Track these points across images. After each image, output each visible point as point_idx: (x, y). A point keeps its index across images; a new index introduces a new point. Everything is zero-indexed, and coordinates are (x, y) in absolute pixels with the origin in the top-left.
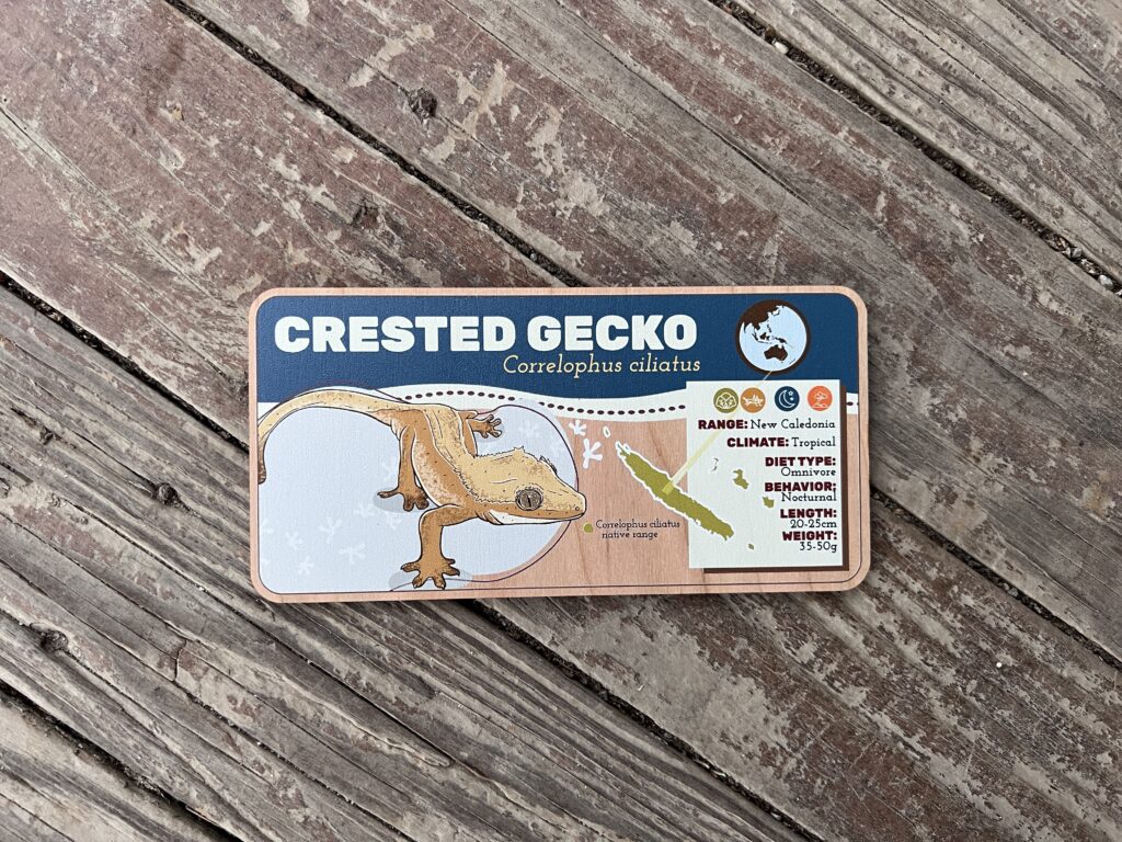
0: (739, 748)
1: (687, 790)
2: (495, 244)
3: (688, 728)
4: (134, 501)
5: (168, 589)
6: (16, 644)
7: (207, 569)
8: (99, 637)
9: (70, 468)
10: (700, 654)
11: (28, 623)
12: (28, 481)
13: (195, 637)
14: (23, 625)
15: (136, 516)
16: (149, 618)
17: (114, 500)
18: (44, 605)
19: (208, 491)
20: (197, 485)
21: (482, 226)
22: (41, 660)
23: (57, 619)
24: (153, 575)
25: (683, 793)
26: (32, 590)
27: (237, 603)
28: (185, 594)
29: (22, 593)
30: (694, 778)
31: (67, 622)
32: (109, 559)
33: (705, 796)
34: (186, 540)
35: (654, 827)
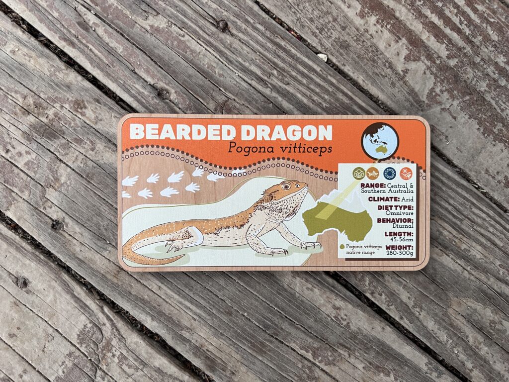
0: (494, 178)
1: (467, 196)
3: (469, 165)
4: (208, 28)
5: (221, 72)
6: (146, 93)
7: (241, 64)
8: (187, 92)
9: (178, 9)
10: (478, 129)
11: (152, 83)
12: (158, 14)
13: (233, 97)
14: (150, 84)
15: (208, 35)
16: (212, 86)
17: (198, 26)
18: (161, 74)
19: (244, 26)
20: (239, 23)
22: (158, 102)
23: (167, 82)
24: (214, 65)
25: (465, 197)
26: (156, 66)
27: (254, 83)
28: (229, 76)
29: (151, 68)
30: (471, 190)
31: (171, 84)
32: (194, 55)
33: (476, 199)
34: (232, 49)
35: (450, 212)
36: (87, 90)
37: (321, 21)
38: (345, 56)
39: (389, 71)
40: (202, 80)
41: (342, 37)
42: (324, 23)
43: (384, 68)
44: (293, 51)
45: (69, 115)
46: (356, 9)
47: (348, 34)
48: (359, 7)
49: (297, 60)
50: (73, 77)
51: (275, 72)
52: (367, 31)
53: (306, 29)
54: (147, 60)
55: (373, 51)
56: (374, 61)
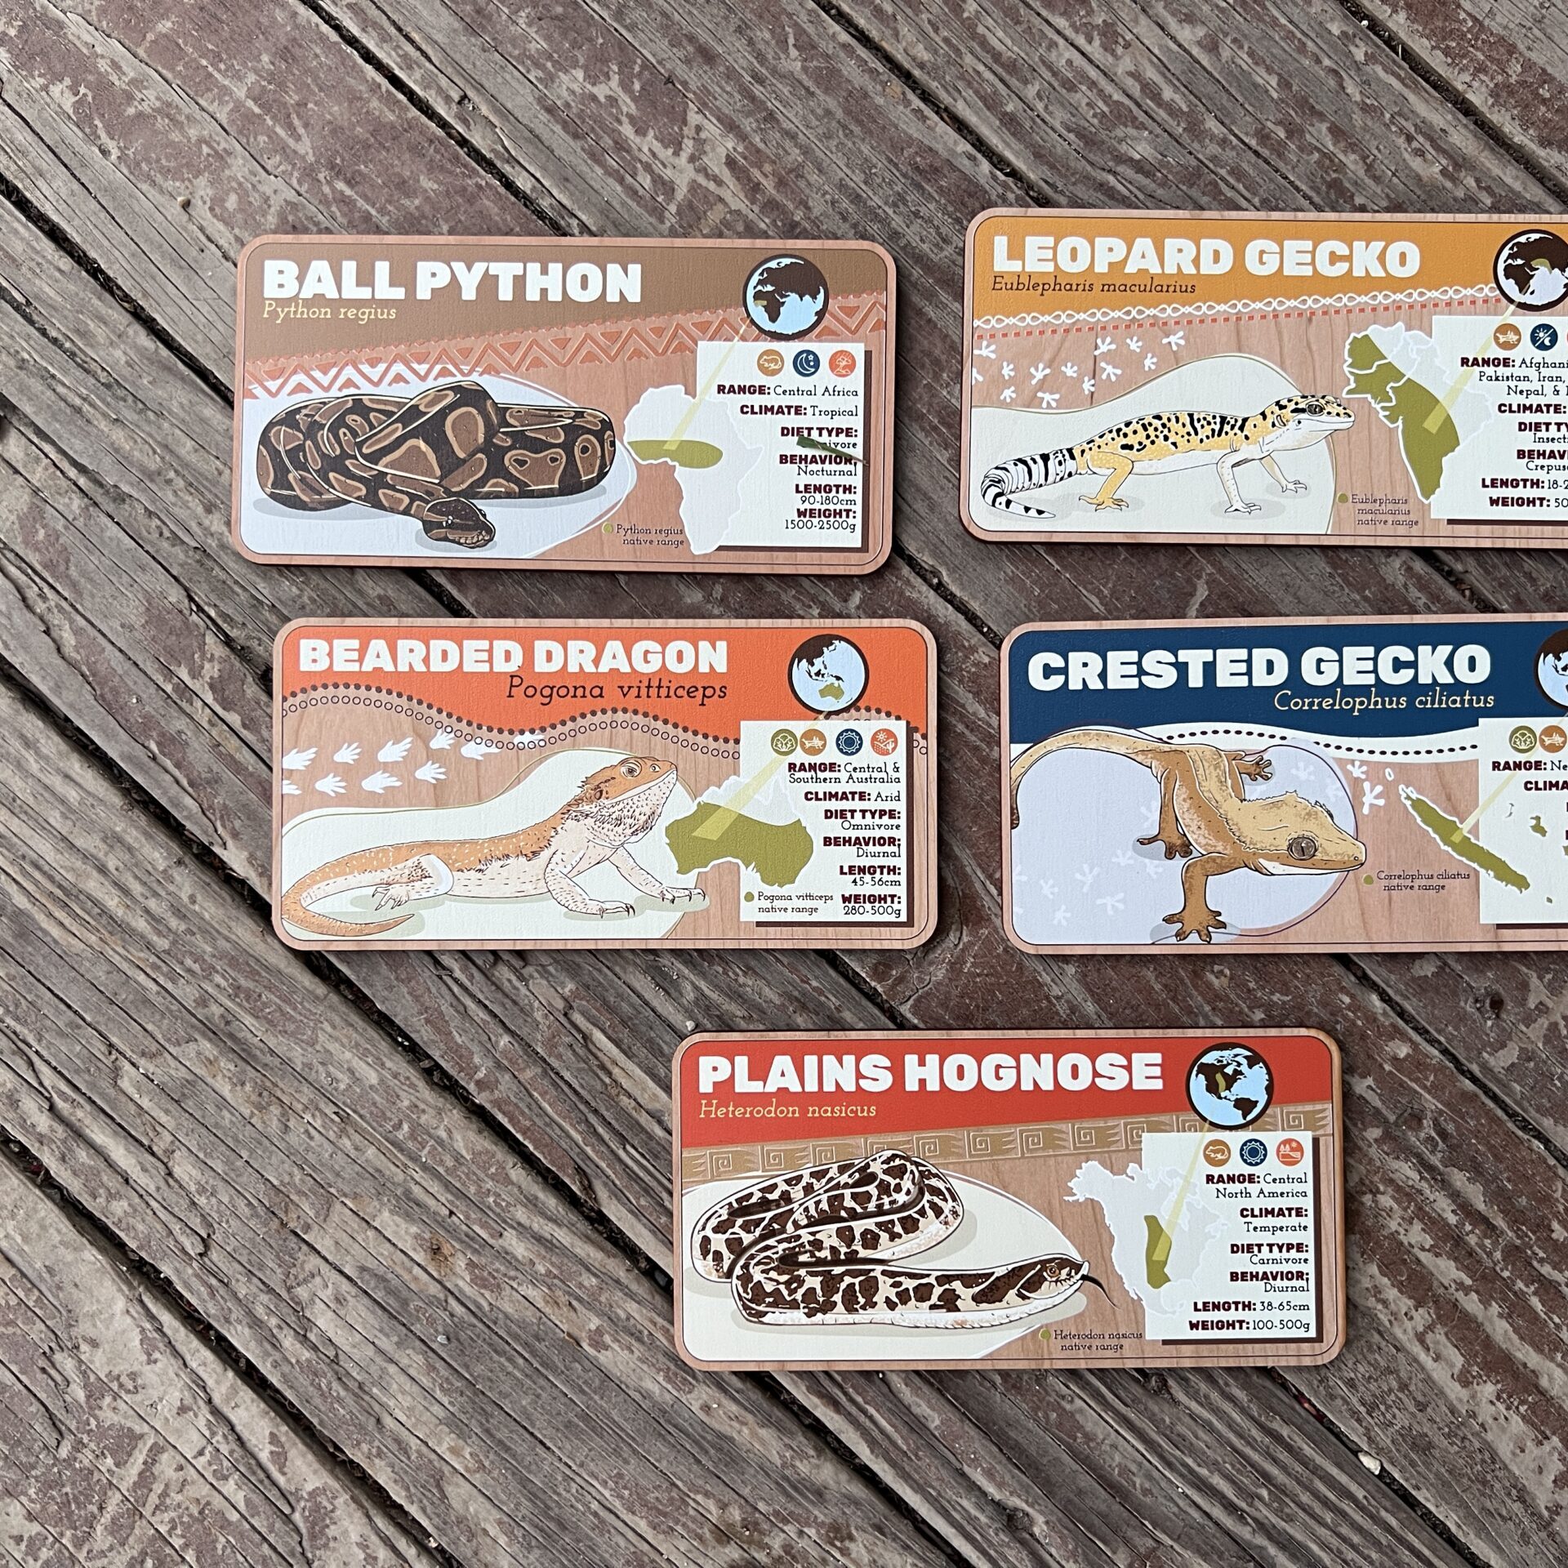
2: (1548, 1166)
4: (1123, 1385)
5: (1147, 1485)
6: (983, 1519)
7: (1191, 1471)
8: (1072, 1526)
11: (997, 1498)
13: (1169, 1540)
14: (992, 1500)
15: (1126, 1405)
16: (1126, 1514)
17: (1105, 1384)
18: (1020, 1482)
20: (1193, 1381)
21: (1538, 1145)
24: (1133, 1466)
26: (1010, 1466)
27: (1217, 1512)
28: (1163, 1493)
29: (998, 1467)
32: (1092, 1446)
34: (1174, 1437)
36: (856, 1503)
37: (1373, 1386)
38: (1422, 1469)
39: (1517, 1507)
40: (1105, 1501)
41: (1416, 1426)
42: (1377, 1392)
43: (1506, 1499)
44: (1308, 1450)
45: (814, 1552)
46: (1452, 1366)
47: (1431, 1420)
48: (1459, 1361)
49: (1316, 1470)
50: (828, 1473)
51: (1264, 1493)
52: (1473, 1415)
53: (1339, 1402)
54: (990, 1452)
55: (1483, 1461)
56: (1484, 1483)
